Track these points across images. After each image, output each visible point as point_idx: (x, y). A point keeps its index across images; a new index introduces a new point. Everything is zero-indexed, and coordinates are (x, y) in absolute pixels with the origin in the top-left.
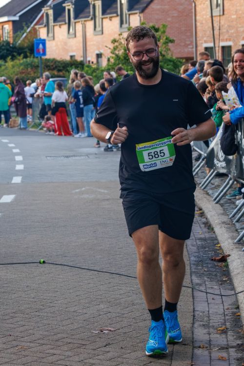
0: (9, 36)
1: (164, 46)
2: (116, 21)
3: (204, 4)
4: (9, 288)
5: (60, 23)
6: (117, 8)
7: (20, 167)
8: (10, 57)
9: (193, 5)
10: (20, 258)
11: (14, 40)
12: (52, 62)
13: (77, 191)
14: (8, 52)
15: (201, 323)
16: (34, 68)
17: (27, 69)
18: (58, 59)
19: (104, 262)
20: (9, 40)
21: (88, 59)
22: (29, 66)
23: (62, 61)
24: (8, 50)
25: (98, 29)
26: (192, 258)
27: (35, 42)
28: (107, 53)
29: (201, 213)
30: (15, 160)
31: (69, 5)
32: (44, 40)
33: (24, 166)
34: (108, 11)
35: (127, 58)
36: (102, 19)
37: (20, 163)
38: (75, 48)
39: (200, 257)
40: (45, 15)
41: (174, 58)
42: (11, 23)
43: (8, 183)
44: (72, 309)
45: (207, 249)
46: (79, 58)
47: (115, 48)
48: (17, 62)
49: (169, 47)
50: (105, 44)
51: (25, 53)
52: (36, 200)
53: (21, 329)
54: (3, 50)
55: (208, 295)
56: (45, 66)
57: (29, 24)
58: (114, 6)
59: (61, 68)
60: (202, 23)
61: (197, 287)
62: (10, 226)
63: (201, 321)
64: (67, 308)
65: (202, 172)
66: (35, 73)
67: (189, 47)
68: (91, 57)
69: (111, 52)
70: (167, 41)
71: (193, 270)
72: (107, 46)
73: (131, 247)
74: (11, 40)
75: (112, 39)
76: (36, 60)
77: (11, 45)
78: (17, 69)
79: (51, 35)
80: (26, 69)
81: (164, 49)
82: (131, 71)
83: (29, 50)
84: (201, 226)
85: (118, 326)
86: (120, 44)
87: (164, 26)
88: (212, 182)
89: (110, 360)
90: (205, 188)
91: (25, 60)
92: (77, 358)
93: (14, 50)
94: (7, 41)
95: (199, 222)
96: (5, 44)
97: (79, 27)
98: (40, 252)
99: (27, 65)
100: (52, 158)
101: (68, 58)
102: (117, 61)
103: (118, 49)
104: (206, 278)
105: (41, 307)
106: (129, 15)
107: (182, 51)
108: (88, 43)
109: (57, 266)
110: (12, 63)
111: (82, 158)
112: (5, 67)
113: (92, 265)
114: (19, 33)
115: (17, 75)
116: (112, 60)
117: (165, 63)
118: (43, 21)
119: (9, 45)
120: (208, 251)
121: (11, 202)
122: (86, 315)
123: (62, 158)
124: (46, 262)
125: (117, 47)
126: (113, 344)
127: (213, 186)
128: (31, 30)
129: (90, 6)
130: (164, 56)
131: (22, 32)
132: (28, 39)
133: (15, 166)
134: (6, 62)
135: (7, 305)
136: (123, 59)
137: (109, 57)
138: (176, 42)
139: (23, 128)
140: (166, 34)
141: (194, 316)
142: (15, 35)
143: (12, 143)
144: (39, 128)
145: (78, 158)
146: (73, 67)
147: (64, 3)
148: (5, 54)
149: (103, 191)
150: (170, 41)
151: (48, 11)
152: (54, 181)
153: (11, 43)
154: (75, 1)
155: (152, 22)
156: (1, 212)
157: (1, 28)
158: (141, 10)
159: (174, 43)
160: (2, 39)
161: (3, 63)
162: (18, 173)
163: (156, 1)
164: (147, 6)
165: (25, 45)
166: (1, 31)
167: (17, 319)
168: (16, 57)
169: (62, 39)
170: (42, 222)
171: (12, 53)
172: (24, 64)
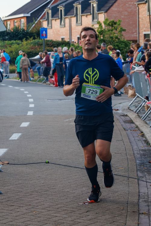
0: (24, 26)
1: (119, 33)
2: (90, 17)
3: (144, 8)
4: (28, 177)
5: (56, 18)
6: (91, 10)
7: (32, 106)
8: (25, 39)
9: (138, 8)
10: (34, 160)
11: (27, 28)
12: (50, 42)
13: (67, 120)
14: (23, 36)
15: (144, 200)
16: (39, 45)
17: (35, 46)
18: (54, 40)
21: (73, 40)
23: (57, 41)
24: (23, 34)
25: (79, 22)
26: (138, 161)
27: (41, 30)
29: (142, 135)
30: (29, 102)
31: (61, 8)
32: (46, 29)
33: (35, 105)
34: (85, 11)
36: (81, 16)
37: (32, 103)
38: (64, 34)
39: (142, 161)
40: (46, 13)
41: (125, 40)
42: (25, 18)
43: (25, 115)
44: (67, 190)
45: (146, 156)
46: (67, 40)
48: (29, 41)
49: (122, 34)
51: (34, 36)
52: (42, 126)
53: (37, 201)
54: (21, 34)
55: (147, 183)
56: (46, 44)
57: (37, 19)
58: (89, 8)
59: (56, 46)
60: (142, 19)
61: (141, 179)
62: (28, 141)
63: (143, 198)
64: (63, 189)
65: (143, 110)
66: (40, 48)
67: (134, 34)
68: (75, 39)
70: (121, 30)
71: (138, 169)
74: (25, 28)
76: (40, 41)
77: (25, 31)
78: (29, 46)
79: (50, 25)
81: (120, 35)
83: (36, 34)
84: (143, 142)
87: (119, 21)
88: (149, 116)
89: (90, 220)
90: (144, 120)
91: (34, 40)
92: (70, 219)
93: (27, 34)
94: (23, 29)
95: (141, 140)
96: (21, 31)
97: (67, 21)
99: (35, 44)
100: (51, 100)
101: (60, 40)
104: (146, 174)
105: (48, 189)
106: (98, 14)
107: (130, 36)
108: (73, 31)
109: (56, 165)
110: (26, 42)
111: (70, 100)
112: (22, 45)
113: (77, 165)
114: (30, 24)
115: (29, 49)
117: (120, 43)
118: (46, 17)
119: (24, 31)
120: (147, 157)
121: (27, 126)
122: (74, 194)
123: (58, 100)
124: (50, 162)
126: (91, 211)
127: (149, 119)
128: (37, 22)
129: (74, 8)
130: (119, 39)
131: (32, 23)
132: (36, 28)
133: (29, 105)
134: (22, 41)
135: (27, 187)
138: (126, 30)
140: (120, 26)
141: (139, 195)
142: (28, 25)
143: (26, 91)
144: (43, 82)
145: (67, 100)
146: (64, 45)
147: (58, 6)
148: (22, 37)
150: (123, 30)
151: (48, 11)
152: (53, 114)
153: (26, 30)
154: (65, 5)
155: (112, 18)
156: (21, 133)
157: (19, 21)
158: (105, 11)
159: (126, 31)
160: (20, 28)
161: (20, 42)
162: (31, 109)
163: (114, 6)
164: (109, 9)
165: (34, 31)
166: (19, 23)
167: (34, 195)
168: (28, 39)
169: (57, 28)
170: (47, 139)
171: (26, 36)
172: (33, 43)
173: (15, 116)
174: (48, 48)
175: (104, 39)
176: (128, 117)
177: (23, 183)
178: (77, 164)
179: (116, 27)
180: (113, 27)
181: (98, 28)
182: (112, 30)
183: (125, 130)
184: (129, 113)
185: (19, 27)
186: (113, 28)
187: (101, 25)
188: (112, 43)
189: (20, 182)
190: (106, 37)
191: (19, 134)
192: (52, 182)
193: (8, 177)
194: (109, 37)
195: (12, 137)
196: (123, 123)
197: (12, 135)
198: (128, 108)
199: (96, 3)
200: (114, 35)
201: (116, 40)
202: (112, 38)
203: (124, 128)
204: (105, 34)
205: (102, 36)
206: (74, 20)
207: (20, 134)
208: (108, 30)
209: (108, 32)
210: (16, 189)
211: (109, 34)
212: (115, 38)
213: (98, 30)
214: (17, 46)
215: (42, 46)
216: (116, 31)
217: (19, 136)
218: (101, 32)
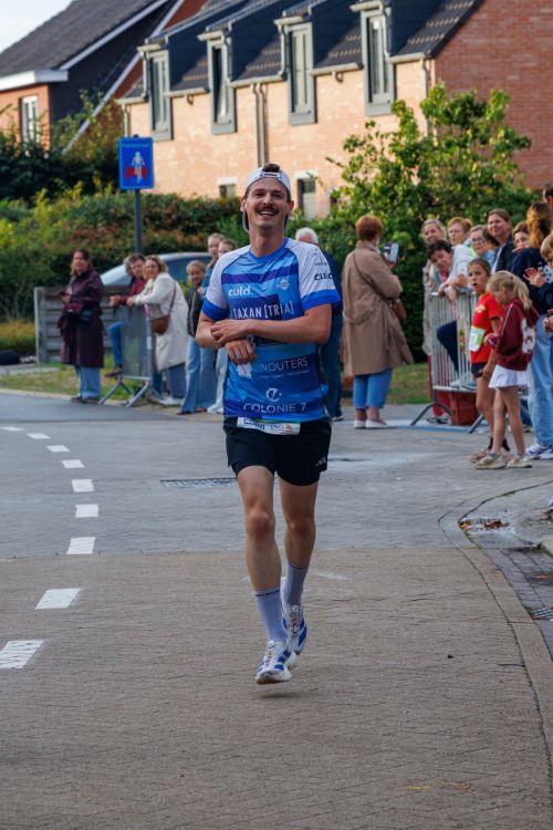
0: (38, 129)
1: (500, 155)
2: (358, 81)
5: (191, 91)
6: (358, 45)
7: (87, 511)
8: (44, 191)
11: (54, 142)
12: (168, 204)
14: (37, 176)
16: (115, 224)
17: (95, 227)
18: (186, 195)
19: (347, 771)
20: (39, 140)
23: (198, 200)
24: (35, 169)
25: (304, 106)
27: (122, 145)
28: (331, 178)
30: (72, 491)
31: (219, 38)
32: (149, 141)
33: (100, 508)
34: (332, 55)
35: (392, 193)
36: (315, 78)
37: (85, 498)
38: (235, 164)
40: (145, 63)
41: (528, 191)
42: (44, 91)
43: (57, 554)
47: (357, 163)
48: (64, 203)
50: (324, 153)
51: (88, 178)
52: (141, 602)
54: (24, 169)
56: (146, 216)
57: (100, 94)
58: (350, 38)
59: (196, 223)
62: (74, 673)
66: (117, 237)
69: (344, 177)
70: (508, 142)
72: (331, 157)
74: (44, 141)
75: (346, 136)
76: (119, 199)
77: (46, 156)
78: (64, 227)
79: (163, 125)
80: (91, 226)
82: (402, 230)
83: (97, 168)
86: (369, 152)
87: (499, 97)
91: (86, 198)
93: (56, 169)
94: (32, 143)
96: (27, 153)
97: (247, 100)
98: (163, 745)
99: (92, 216)
100: (180, 485)
101: (215, 194)
102: (362, 203)
103: (364, 165)
106: (395, 66)
110: (50, 208)
112: (29, 220)
114: (68, 119)
115: (64, 243)
116: (347, 199)
118: (142, 82)
119: (42, 158)
121: (70, 607)
123: (209, 485)
125: (360, 158)
128: (104, 110)
129: (278, 40)
130: (498, 185)
131: (78, 116)
132: (95, 139)
133: (75, 509)
134: (31, 205)
136: (378, 194)
137: (337, 189)
138: (534, 142)
139: (90, 398)
140: (503, 121)
142: (57, 128)
143: (60, 443)
147: (202, 31)
148: (28, 182)
149: (330, 576)
150: (517, 141)
151: (155, 53)
152: (188, 549)
153: (47, 148)
154: (233, 25)
155: (462, 86)
156: (43, 637)
157: (16, 105)
158: (429, 51)
159: (529, 147)
160: (18, 139)
161: (23, 209)
162: (82, 528)
163: (473, 25)
164: (446, 41)
165: (88, 156)
166: (16, 114)
168: (62, 191)
169: (197, 137)
171: (50, 179)
172: (85, 212)
173: (10, 561)
174: (156, 235)
175: (427, 185)
176: (546, 558)
178: (312, 776)
179: (482, 130)
180: (467, 129)
181: (395, 134)
182: (466, 141)
185: (13, 138)
186: (469, 132)
187: (412, 121)
188: (468, 204)
190: (436, 175)
191: (34, 641)
194: (450, 176)
196: (523, 586)
197: (3, 646)
198: (545, 517)
199: (384, 13)
200: (472, 165)
201: (482, 192)
202: (464, 180)
203: (528, 610)
204: (430, 162)
205: (415, 171)
206: (278, 93)
207: (37, 644)
208: (443, 146)
209: (446, 157)
211: (450, 160)
212: (478, 182)
213: (398, 144)
214: (6, 225)
215: (130, 225)
216: (482, 146)
217: (33, 652)
218: (412, 154)
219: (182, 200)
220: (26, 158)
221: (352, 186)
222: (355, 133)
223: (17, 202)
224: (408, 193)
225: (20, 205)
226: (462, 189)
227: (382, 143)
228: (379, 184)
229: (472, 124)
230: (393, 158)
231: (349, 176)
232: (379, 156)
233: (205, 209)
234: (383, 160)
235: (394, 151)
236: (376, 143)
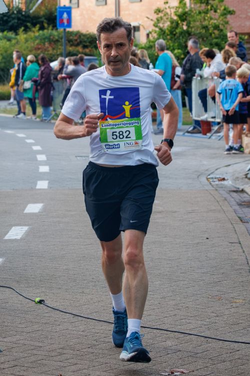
0: (20, 2)
1: (222, 18)
4: (51, 319)
7: (44, 169)
8: (23, 28)
11: (27, 7)
12: (76, 35)
14: (19, 22)
16: (53, 43)
17: (44, 44)
18: (84, 31)
20: (20, 6)
22: (46, 40)
23: (90, 33)
24: (19, 19)
27: (58, 10)
28: (148, 25)
30: (37, 160)
32: (70, 8)
33: (50, 167)
35: (174, 33)
37: (44, 163)
43: (32, 188)
47: (160, 19)
48: (31, 34)
49: (227, 20)
50: (146, 15)
51: (42, 23)
52: (70, 211)
54: (14, 19)
56: (67, 40)
59: (88, 44)
62: (43, 242)
66: (54, 49)
69: (154, 25)
70: (225, 12)
72: (149, 16)
73: (197, 271)
74: (23, 7)
75: (155, 8)
76: (55, 33)
77: (23, 13)
78: (31, 44)
79: (74, 1)
80: (42, 44)
81: (222, 22)
82: (179, 49)
83: (46, 19)
85: (192, 368)
86: (165, 15)
91: (41, 32)
93: (27, 19)
94: (17, 7)
96: (15, 12)
99: (44, 39)
100: (84, 158)
102: (161, 36)
103: (162, 22)
107: (243, 25)
110: (25, 36)
112: (16, 41)
115: (31, 51)
116: (155, 35)
119: (21, 14)
121: (39, 212)
125: (161, 18)
130: (222, 30)
132: (45, 6)
133: (39, 168)
134: (17, 34)
136: (169, 33)
137: (151, 30)
138: (237, 13)
140: (224, 3)
142: (28, 1)
143: (30, 139)
148: (15, 24)
150: (229, 12)
153: (24, 10)
159: (234, 14)
160: (11, 6)
161: (13, 36)
162: (43, 176)
165: (42, 13)
167: (67, 355)
168: (30, 29)
169: (89, 6)
170: (81, 238)
171: (25, 23)
172: (40, 38)
173: (11, 191)
174: (71, 49)
175: (190, 30)
177: (42, 330)
179: (215, 6)
180: (208, 6)
181: (177, 7)
182: (207, 11)
183: (241, 220)
184: (247, 186)
185: (10, 4)
186: (209, 7)
187: (184, 2)
188: (207, 38)
189: (36, 327)
190: (194, 25)
191: (24, 227)
192: (102, 327)
193: (10, 318)
194: (200, 26)
195: (9, 234)
196: (237, 207)
197: (11, 229)
198: (244, 177)
200: (209, 22)
201: (214, 33)
202: (206, 28)
203: (239, 217)
204: (191, 19)
207: (26, 228)
208: (197, 12)
209: (199, 17)
210: (28, 342)
211: (200, 19)
212: (212, 29)
213: (178, 11)
214: (6, 43)
215: (59, 44)
216: (214, 13)
217: (24, 232)
218: (183, 17)
219: (82, 34)
220: (15, 14)
221: (157, 29)
222: (159, 6)
223: (10, 33)
224: (181, 33)
225: (12, 34)
226: (206, 31)
227: (170, 11)
228: (169, 29)
229: (210, 4)
230: (175, 18)
231: (156, 25)
232: (169, 17)
233: (92, 38)
234: (171, 18)
235: (176, 15)
236: (168, 11)
